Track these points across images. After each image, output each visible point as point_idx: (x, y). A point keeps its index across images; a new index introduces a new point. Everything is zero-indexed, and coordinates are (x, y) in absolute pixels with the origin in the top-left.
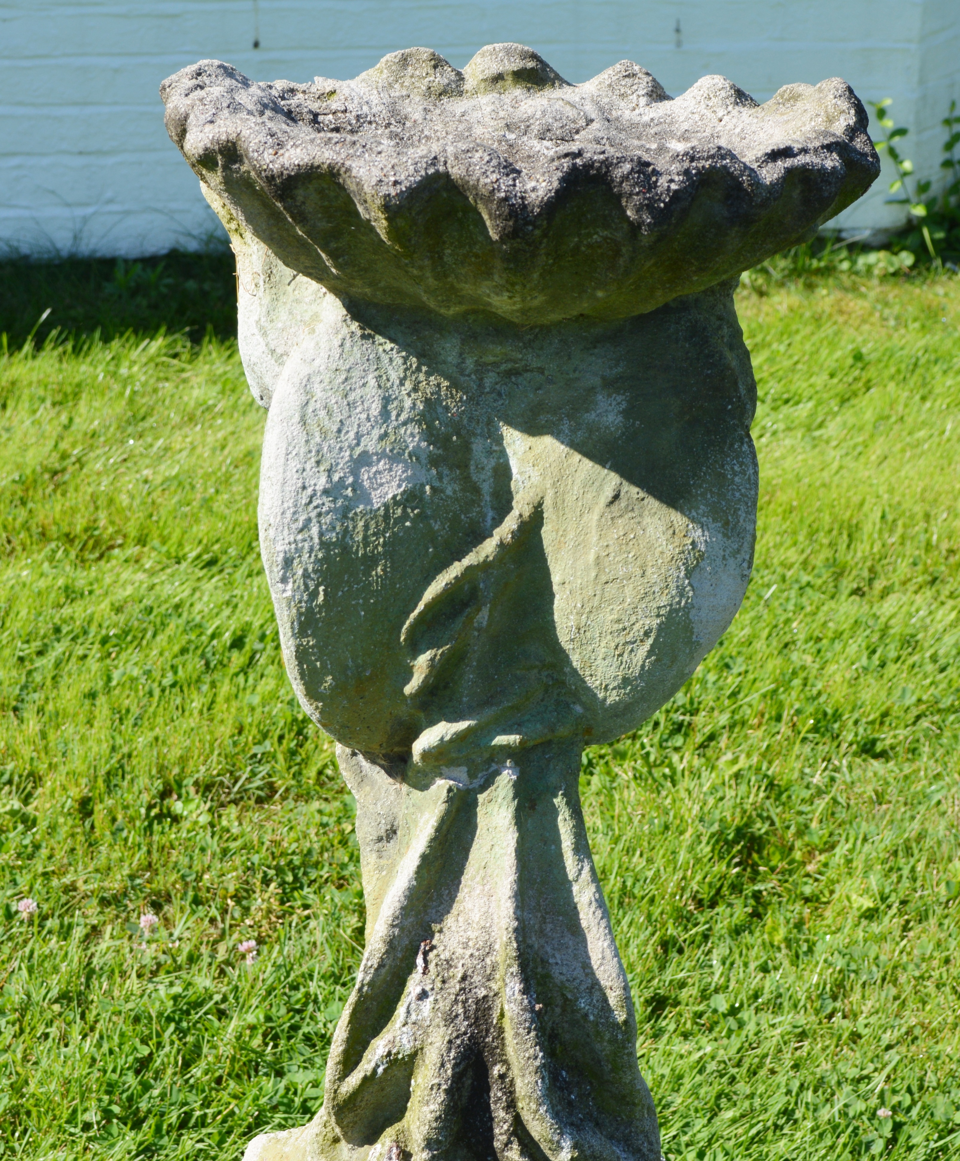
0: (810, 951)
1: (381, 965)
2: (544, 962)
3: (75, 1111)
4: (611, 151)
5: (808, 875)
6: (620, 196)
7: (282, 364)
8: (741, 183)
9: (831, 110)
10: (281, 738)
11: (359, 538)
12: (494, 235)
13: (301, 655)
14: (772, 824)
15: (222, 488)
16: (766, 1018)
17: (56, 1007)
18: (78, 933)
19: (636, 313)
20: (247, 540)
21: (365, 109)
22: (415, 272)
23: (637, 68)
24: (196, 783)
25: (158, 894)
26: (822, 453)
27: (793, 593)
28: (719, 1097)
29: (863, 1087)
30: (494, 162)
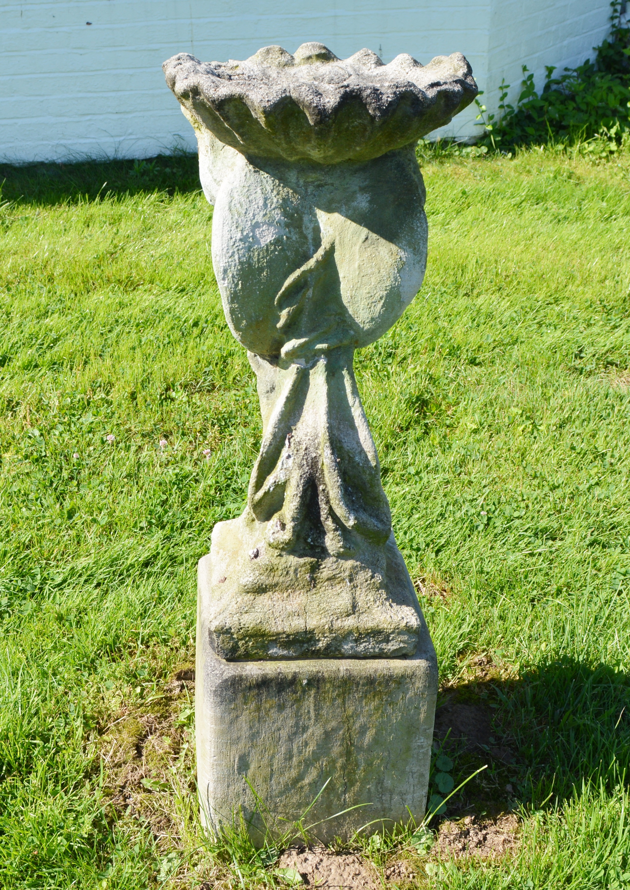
0: (450, 447)
1: (270, 445)
2: (340, 441)
3: (136, 523)
4: (362, 85)
5: (448, 416)
6: (366, 104)
7: (220, 185)
8: (418, 98)
9: (456, 66)
10: (217, 364)
11: (256, 259)
12: (312, 123)
13: (232, 312)
14: (432, 394)
15: (185, 258)
16: (431, 476)
17: (126, 480)
18: (133, 449)
19: (373, 157)
20: (198, 280)
21: (252, 73)
22: (277, 141)
23: (370, 52)
24: (181, 384)
25: (167, 431)
26: (449, 235)
27: (438, 296)
28: (412, 509)
29: (474, 503)
30: (311, 91)
